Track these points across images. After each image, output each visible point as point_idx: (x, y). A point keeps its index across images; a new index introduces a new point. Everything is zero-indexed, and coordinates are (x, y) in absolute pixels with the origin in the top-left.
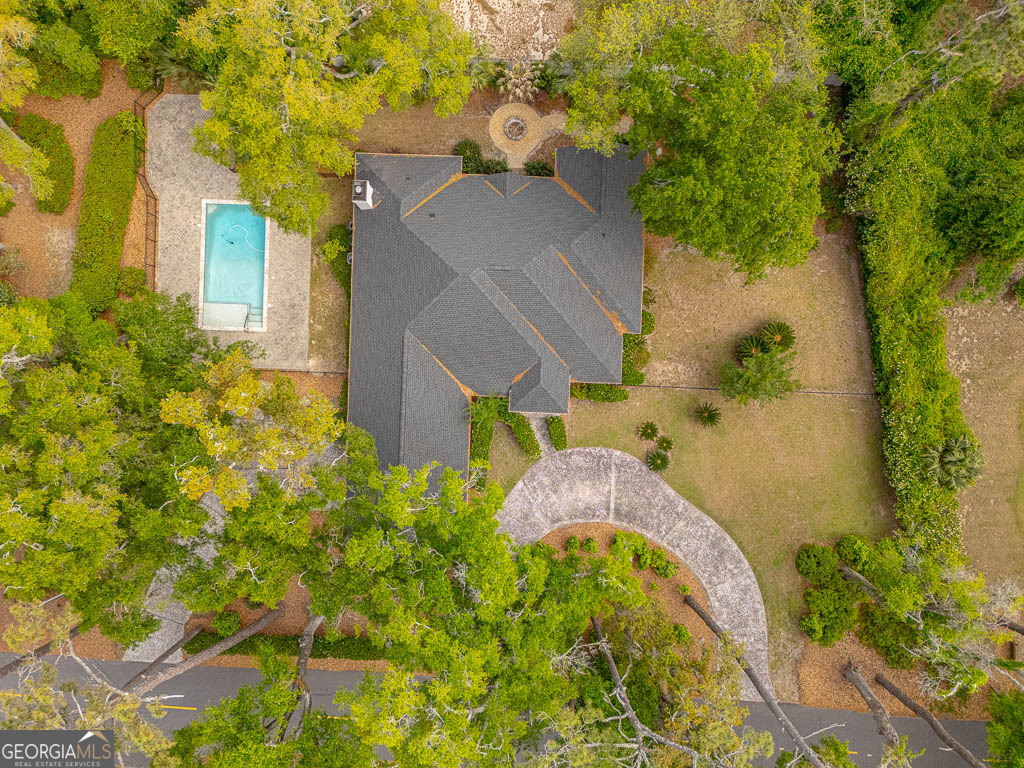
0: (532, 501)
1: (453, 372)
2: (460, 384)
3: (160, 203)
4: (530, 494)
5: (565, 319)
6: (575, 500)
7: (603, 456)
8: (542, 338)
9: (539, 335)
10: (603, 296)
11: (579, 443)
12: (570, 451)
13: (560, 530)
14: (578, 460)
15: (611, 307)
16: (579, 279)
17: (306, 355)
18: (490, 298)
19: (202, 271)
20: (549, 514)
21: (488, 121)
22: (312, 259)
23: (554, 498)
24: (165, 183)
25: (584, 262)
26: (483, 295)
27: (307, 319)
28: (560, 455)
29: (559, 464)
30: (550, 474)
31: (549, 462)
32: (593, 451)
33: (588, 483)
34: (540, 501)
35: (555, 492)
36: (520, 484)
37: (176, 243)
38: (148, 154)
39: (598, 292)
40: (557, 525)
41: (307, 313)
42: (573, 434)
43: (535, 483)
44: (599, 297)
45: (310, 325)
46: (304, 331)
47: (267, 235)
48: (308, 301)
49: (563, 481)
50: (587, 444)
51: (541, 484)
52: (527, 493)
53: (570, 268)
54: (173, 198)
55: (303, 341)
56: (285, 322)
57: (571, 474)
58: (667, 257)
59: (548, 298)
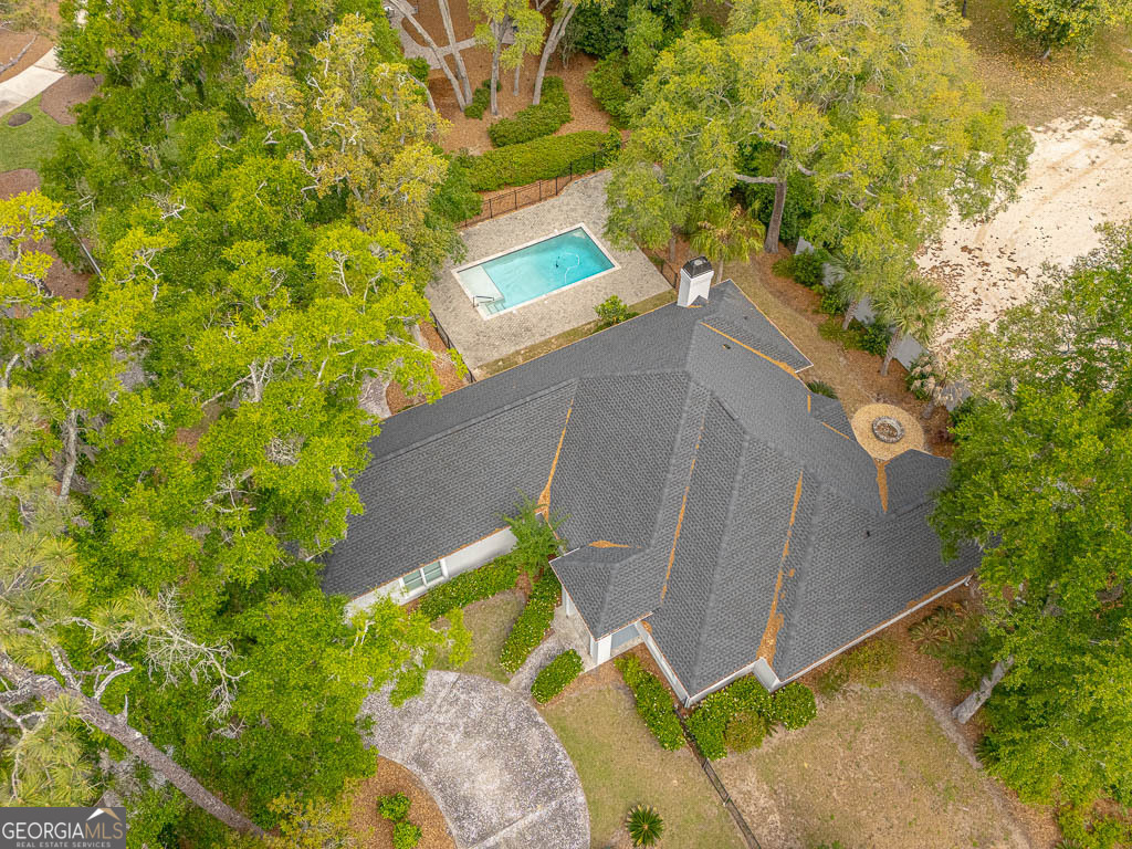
0: (434, 708)
1: (558, 467)
2: (548, 486)
3: (556, 198)
4: (444, 699)
5: (726, 538)
6: (470, 774)
7: (562, 775)
8: (677, 534)
9: (679, 526)
10: (791, 584)
11: (561, 729)
12: (541, 720)
13: (409, 777)
14: (534, 740)
15: (786, 609)
16: (789, 533)
17: (481, 363)
18: (682, 422)
19: (513, 250)
20: (426, 746)
21: (869, 402)
22: (589, 323)
23: (455, 738)
24: (576, 194)
25: (815, 520)
26: (680, 412)
27: (523, 346)
28: (527, 710)
29: (512, 716)
30: (489, 711)
31: (507, 699)
32: (560, 756)
33: (507, 777)
34: (441, 720)
35: (467, 734)
36: (451, 677)
37: (527, 222)
38: (593, 175)
39: (792, 573)
40: (414, 768)
41: (529, 344)
42: (568, 709)
43: (463, 697)
44: (786, 580)
45: (518, 352)
46: (508, 350)
47: (586, 280)
48: (543, 338)
49: (490, 737)
50: (565, 741)
51: (468, 705)
52: (442, 695)
53: (794, 508)
54: (568, 204)
55: (496, 355)
56: (507, 330)
57: (507, 744)
58: (908, 695)
59: (735, 492)
